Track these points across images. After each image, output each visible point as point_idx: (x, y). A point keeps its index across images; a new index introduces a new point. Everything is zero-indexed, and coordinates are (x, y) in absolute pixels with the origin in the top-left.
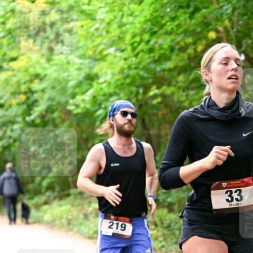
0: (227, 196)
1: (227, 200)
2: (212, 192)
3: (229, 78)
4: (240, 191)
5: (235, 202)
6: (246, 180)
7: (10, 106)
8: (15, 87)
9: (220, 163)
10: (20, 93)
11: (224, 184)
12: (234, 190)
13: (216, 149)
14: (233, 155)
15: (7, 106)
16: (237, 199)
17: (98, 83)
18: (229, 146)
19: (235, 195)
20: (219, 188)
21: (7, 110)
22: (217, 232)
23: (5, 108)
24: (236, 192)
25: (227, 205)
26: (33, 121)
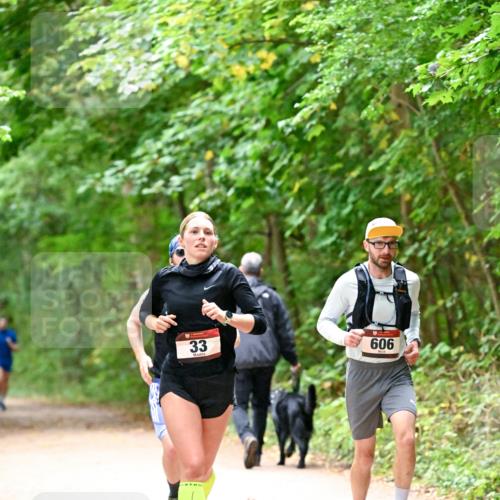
0: (191, 347)
2: (177, 343)
3: (197, 247)
4: (205, 342)
5: (199, 352)
8: (244, 23)
11: (187, 336)
12: (198, 341)
16: (201, 350)
19: (200, 346)
21: (218, 96)
23: (211, 92)
24: (200, 342)
25: (191, 355)
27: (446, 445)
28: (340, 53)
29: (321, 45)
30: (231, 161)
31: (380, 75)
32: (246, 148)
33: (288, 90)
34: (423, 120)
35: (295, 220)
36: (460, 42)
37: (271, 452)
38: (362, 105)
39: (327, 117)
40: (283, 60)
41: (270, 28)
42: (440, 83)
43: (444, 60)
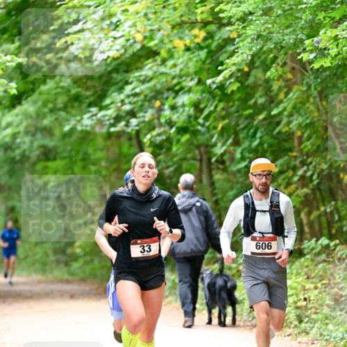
0: (141, 249)
1: (141, 252)
3: (144, 177)
4: (150, 246)
5: (146, 253)
6: (155, 238)
7: (171, 54)
8: (182, 10)
10: (193, 24)
11: (139, 241)
12: (145, 245)
15: (163, 53)
16: (147, 251)
19: (146, 249)
20: (136, 243)
21: (164, 62)
23: (159, 59)
24: (147, 246)
25: (140, 255)
26: (221, 87)
27: (326, 310)
28: (251, 31)
29: (238, 26)
30: (173, 108)
31: (280, 47)
32: (184, 99)
33: (214, 57)
34: (310, 79)
35: (219, 150)
36: (336, 23)
37: (201, 315)
38: (267, 68)
39: (242, 76)
40: (210, 36)
41: (201, 13)
42: (322, 52)
43: (325, 36)
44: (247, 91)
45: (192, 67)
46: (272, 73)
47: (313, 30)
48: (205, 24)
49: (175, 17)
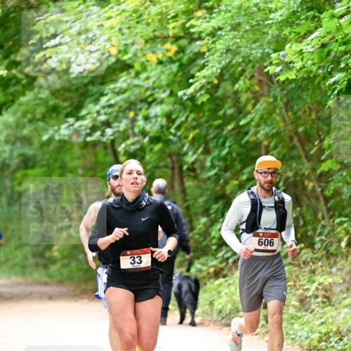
1: (131, 263)
2: (121, 257)
3: (132, 184)
5: (136, 264)
6: (146, 249)
7: (144, 68)
8: (155, 25)
9: (118, 239)
10: (165, 39)
11: (129, 253)
12: (136, 256)
13: (117, 230)
14: (128, 234)
15: (137, 66)
16: (138, 263)
17: (333, 16)
18: (127, 229)
19: (137, 260)
20: (125, 255)
21: (137, 74)
22: (126, 285)
23: (133, 72)
24: (137, 257)
25: (130, 266)
26: (192, 98)
27: (292, 311)
28: (220, 45)
29: (208, 40)
30: (147, 118)
31: (247, 60)
32: (157, 110)
33: (185, 70)
34: (276, 91)
35: (190, 158)
36: (301, 38)
38: (235, 80)
39: (212, 88)
40: (181, 50)
41: (173, 28)
42: (288, 66)
43: (290, 50)
44: (217, 102)
45: (164, 80)
46: (240, 85)
47: (279, 44)
48: (177, 38)
49: (149, 32)
